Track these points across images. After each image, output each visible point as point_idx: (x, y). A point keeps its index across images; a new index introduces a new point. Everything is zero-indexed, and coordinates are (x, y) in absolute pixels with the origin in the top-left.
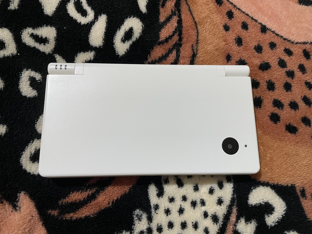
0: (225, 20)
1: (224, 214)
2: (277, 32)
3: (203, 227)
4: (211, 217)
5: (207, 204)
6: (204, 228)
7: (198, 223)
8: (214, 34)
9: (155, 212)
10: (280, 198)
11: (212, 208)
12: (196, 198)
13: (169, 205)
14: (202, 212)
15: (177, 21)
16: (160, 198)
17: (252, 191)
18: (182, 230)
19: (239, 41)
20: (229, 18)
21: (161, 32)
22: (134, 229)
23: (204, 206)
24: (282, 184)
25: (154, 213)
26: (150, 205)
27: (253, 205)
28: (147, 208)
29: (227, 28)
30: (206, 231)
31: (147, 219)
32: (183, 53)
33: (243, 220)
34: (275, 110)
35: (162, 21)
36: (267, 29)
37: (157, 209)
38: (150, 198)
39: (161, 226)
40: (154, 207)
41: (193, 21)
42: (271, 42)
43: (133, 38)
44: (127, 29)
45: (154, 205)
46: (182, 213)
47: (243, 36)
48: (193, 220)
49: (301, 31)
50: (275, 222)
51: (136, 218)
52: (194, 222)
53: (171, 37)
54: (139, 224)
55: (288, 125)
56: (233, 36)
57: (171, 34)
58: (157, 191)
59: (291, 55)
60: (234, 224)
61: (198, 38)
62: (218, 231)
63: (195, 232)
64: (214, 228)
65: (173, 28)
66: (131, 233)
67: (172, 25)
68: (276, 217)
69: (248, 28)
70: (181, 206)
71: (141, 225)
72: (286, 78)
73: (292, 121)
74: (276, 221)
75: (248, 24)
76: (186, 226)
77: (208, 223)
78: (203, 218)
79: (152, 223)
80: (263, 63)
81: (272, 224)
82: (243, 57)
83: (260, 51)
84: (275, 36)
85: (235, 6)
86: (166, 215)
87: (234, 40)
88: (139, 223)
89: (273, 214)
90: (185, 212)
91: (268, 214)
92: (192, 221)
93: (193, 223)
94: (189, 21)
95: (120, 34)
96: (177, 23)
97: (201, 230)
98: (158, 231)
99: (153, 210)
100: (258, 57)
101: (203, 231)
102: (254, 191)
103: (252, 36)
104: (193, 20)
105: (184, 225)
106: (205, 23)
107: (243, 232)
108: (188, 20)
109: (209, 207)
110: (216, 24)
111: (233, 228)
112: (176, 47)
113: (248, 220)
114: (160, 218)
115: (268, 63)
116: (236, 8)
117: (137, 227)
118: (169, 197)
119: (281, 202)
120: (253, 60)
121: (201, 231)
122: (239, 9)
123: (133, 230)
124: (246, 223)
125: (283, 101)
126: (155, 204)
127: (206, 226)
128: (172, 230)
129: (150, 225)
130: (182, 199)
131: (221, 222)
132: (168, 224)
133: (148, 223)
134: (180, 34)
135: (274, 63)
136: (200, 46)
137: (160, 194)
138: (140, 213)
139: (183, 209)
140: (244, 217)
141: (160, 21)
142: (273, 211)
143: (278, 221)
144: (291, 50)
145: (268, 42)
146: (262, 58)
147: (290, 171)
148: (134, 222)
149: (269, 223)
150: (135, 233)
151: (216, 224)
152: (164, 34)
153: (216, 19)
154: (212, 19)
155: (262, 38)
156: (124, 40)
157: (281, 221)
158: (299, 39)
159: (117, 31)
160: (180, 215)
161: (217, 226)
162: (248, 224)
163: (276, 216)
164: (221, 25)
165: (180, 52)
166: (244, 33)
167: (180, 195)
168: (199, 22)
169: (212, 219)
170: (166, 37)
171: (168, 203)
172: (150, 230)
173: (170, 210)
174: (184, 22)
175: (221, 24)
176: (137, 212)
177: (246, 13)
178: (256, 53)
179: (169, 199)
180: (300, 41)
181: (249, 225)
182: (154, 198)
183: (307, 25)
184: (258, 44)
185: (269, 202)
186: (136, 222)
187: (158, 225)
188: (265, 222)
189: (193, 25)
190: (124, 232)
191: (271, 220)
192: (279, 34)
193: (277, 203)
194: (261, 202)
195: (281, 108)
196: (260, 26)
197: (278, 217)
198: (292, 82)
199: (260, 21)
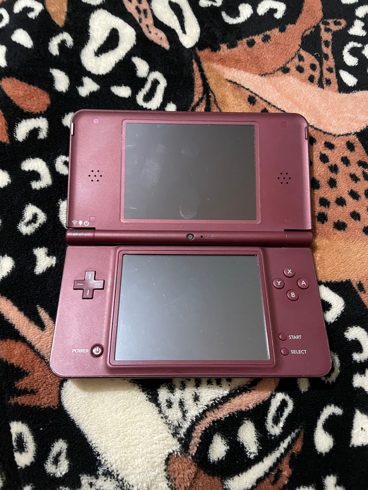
2: (315, 126)
24: (336, 281)
49: (342, 122)
50: (334, 319)
55: (336, 222)
59: (333, 149)
68: (335, 313)
72: (330, 174)
73: (341, 218)
74: (336, 317)
84: (314, 131)
85: (269, 103)
89: (330, 311)
91: (325, 311)
116: (270, 106)
122: (274, 106)
125: (329, 199)
135: (315, 159)
142: (331, 307)
144: (333, 143)
149: (329, 319)
157: (341, 316)
158: (341, 131)
177: (282, 109)
180: (342, 133)
183: (349, 115)
191: (331, 317)
193: (333, 299)
195: (327, 206)
197: (337, 313)
198: (336, 177)
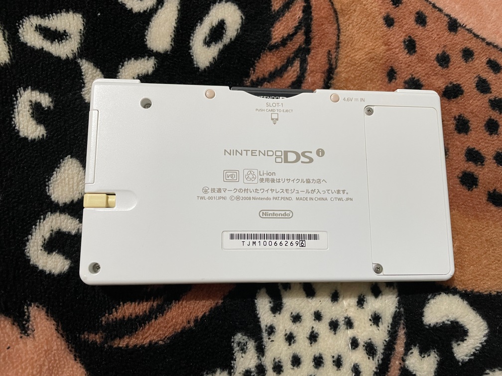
0: (387, 7)
1: (385, 341)
2: (475, 31)
3: (351, 364)
4: (364, 346)
5: (356, 324)
6: (352, 366)
7: (341, 358)
8: (366, 31)
9: (269, 339)
10: (478, 314)
11: (365, 331)
12: (338, 316)
13: (293, 327)
14: (348, 338)
15: (302, 8)
16: (277, 315)
17: (430, 301)
18: (316, 370)
19: (411, 46)
20: (393, 5)
21: (273, 28)
22: (235, 366)
23: (350, 328)
24: (481, 291)
25: (267, 339)
26: (260, 326)
27: (432, 325)
28: (255, 331)
29: (389, 21)
30: (356, 370)
31: (256, 350)
32: (312, 64)
33: (415, 351)
34: (469, 167)
35: (277, 9)
36: (458, 25)
37: (273, 334)
38: (258, 314)
39: (279, 362)
40: (266, 330)
41: (331, 9)
42: (466, 48)
43: (225, 38)
44: (215, 23)
45: (266, 326)
46: (316, 341)
47: (417, 36)
48: (334, 352)
50: (469, 355)
51: (236, 349)
52: (336, 357)
53: (291, 37)
54: (242, 359)
55: (491, 192)
56: (401, 37)
57: (291, 31)
58: (270, 303)
59: (498, 72)
60: (402, 358)
61: (338, 39)
62: (375, 370)
63: (337, 372)
64: (369, 366)
65: (295, 20)
66: (230, 373)
67: (293, 16)
68: (472, 346)
69: (426, 23)
70: (314, 330)
71: (246, 360)
72: (490, 111)
73: (499, 186)
74: (472, 353)
75: (427, 15)
76: (322, 363)
77: (359, 357)
78: (349, 348)
79: (264, 357)
80: (449, 86)
81: (465, 358)
82: (417, 73)
83: (445, 63)
84: (472, 38)
86: (288, 344)
87: (403, 44)
88: (242, 357)
89: (465, 341)
90: (320, 339)
91: (457, 341)
92: (333, 355)
93: (333, 357)
94: (324, 8)
95: (202, 31)
96: (303, 12)
97: (347, 369)
98: (274, 371)
99: (265, 335)
100: (442, 75)
101: (350, 371)
102: (432, 301)
103: (432, 37)
104: (330, 7)
105: (318, 361)
106: (351, 13)
107: (416, 371)
108: (322, 7)
109: (359, 331)
110: (371, 14)
111: (400, 364)
112: (300, 55)
113: (424, 351)
114: (277, 349)
115: (459, 85)
117: (240, 363)
118: (292, 313)
119: (479, 322)
120: (433, 79)
121: (347, 372)
123: (232, 368)
124: (421, 356)
125: (483, 152)
126: (269, 325)
127: (356, 362)
128: (299, 369)
129: (261, 360)
130: (314, 318)
131: (381, 354)
132: (291, 359)
133: (258, 357)
134: (308, 33)
135: (468, 84)
136: (343, 53)
137: (277, 308)
138: (244, 340)
139: (317, 333)
140: (418, 345)
141: (273, 9)
142: (467, 335)
143: (474, 353)
144: (499, 63)
145: (459, 47)
146: (449, 77)
147: (496, 270)
148: (233, 354)
149: (459, 355)
150: (236, 373)
151: (373, 358)
152: (279, 31)
153: (371, 6)
154: (365, 5)
155: (450, 40)
156: (208, 43)
157: (480, 352)
159: (197, 26)
160: (311, 344)
161: (374, 362)
162: (424, 357)
163: (472, 344)
164: (380, 16)
165: (307, 64)
166: (419, 31)
167: (310, 310)
168: (342, 9)
169: (366, 350)
170: (283, 37)
171: (291, 323)
172: (261, 369)
173: (294, 335)
174: (314, 11)
175: (379, 14)
176: (239, 337)
178: (440, 68)
179: (292, 317)
181: (427, 358)
182: (266, 315)
184: (443, 51)
185: (459, 320)
186: (238, 355)
187: (274, 360)
188: (452, 353)
189: (331, 15)
190: (219, 371)
191: (463, 351)
192: (479, 34)
193: (472, 322)
194: (444, 319)
195: (479, 163)
196: (446, 19)
197: (474, 346)
198: (499, 119)
199: (448, 11)
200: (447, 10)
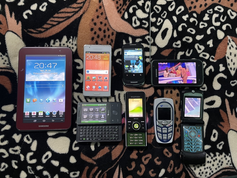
0: (98, 8)
16: (53, 45)
29: (97, 11)
38: (51, 43)
42: (106, 23)
47: (100, 16)
51: (45, 45)
75: (103, 14)
83: (101, 24)
87: (97, 16)
112: (80, 8)
115: (101, 29)
200: (107, 15)
